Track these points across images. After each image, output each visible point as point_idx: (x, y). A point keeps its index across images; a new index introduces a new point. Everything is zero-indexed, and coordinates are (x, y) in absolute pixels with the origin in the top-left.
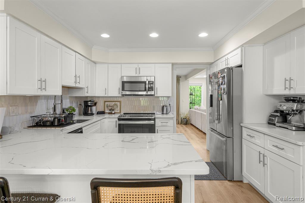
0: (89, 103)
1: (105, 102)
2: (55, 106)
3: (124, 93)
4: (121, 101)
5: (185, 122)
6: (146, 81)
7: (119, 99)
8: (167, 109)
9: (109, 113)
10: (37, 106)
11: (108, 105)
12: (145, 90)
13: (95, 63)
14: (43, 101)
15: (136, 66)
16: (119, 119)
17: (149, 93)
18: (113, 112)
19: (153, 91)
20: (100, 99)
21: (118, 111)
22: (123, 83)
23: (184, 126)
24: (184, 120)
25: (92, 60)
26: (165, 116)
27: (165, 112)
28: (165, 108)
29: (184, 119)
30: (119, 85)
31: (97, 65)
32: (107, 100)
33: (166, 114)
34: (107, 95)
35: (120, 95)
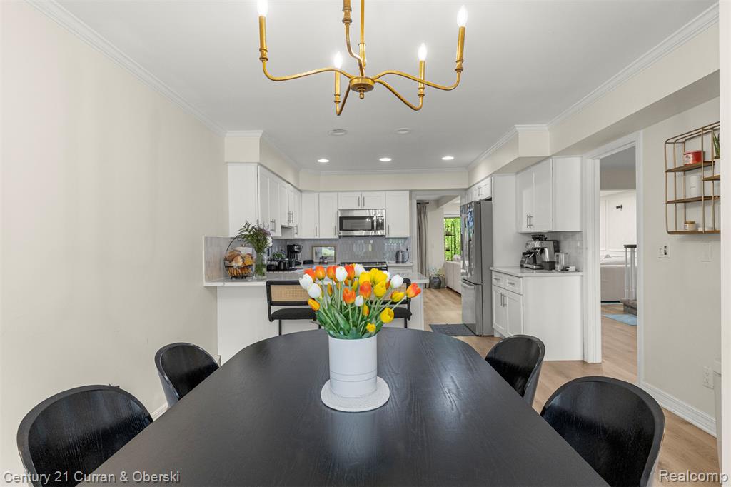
0: (296, 247)
1: (313, 246)
3: (342, 233)
4: (335, 246)
5: (436, 284)
6: (373, 217)
7: (334, 243)
8: (403, 256)
9: (320, 263)
12: (373, 229)
13: (301, 191)
15: (359, 194)
17: (379, 232)
18: (326, 262)
19: (383, 229)
20: (306, 242)
21: (332, 259)
22: (342, 219)
23: (434, 291)
24: (435, 280)
25: (299, 188)
26: (400, 265)
27: (400, 260)
28: (401, 254)
29: (434, 278)
30: (334, 223)
31: (304, 194)
32: (318, 243)
34: (317, 237)
35: (337, 237)
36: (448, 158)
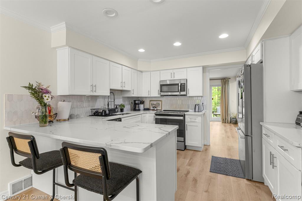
0: (137, 101)
1: (150, 101)
2: (108, 103)
3: (162, 94)
4: (162, 101)
5: (234, 122)
6: (179, 84)
7: (161, 99)
8: (199, 107)
9: (152, 110)
10: (97, 103)
11: (153, 104)
12: (178, 91)
13: (142, 72)
14: (101, 99)
15: (171, 71)
16: (156, 115)
17: (182, 93)
18: (156, 109)
19: (185, 91)
20: (147, 99)
21: (160, 108)
22: (162, 86)
23: (232, 125)
24: (233, 119)
25: (138, 70)
26: (197, 113)
27: (197, 110)
28: (197, 107)
29: (233, 118)
30: (158, 88)
31: (143, 73)
32: (152, 99)
33: (198, 111)
34: (149, 96)
35: (159, 96)
36: (224, 36)
